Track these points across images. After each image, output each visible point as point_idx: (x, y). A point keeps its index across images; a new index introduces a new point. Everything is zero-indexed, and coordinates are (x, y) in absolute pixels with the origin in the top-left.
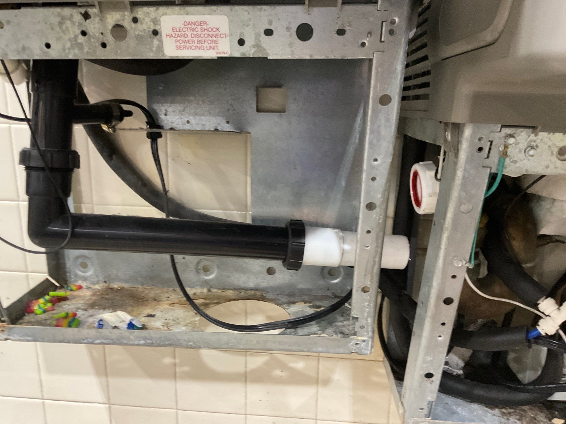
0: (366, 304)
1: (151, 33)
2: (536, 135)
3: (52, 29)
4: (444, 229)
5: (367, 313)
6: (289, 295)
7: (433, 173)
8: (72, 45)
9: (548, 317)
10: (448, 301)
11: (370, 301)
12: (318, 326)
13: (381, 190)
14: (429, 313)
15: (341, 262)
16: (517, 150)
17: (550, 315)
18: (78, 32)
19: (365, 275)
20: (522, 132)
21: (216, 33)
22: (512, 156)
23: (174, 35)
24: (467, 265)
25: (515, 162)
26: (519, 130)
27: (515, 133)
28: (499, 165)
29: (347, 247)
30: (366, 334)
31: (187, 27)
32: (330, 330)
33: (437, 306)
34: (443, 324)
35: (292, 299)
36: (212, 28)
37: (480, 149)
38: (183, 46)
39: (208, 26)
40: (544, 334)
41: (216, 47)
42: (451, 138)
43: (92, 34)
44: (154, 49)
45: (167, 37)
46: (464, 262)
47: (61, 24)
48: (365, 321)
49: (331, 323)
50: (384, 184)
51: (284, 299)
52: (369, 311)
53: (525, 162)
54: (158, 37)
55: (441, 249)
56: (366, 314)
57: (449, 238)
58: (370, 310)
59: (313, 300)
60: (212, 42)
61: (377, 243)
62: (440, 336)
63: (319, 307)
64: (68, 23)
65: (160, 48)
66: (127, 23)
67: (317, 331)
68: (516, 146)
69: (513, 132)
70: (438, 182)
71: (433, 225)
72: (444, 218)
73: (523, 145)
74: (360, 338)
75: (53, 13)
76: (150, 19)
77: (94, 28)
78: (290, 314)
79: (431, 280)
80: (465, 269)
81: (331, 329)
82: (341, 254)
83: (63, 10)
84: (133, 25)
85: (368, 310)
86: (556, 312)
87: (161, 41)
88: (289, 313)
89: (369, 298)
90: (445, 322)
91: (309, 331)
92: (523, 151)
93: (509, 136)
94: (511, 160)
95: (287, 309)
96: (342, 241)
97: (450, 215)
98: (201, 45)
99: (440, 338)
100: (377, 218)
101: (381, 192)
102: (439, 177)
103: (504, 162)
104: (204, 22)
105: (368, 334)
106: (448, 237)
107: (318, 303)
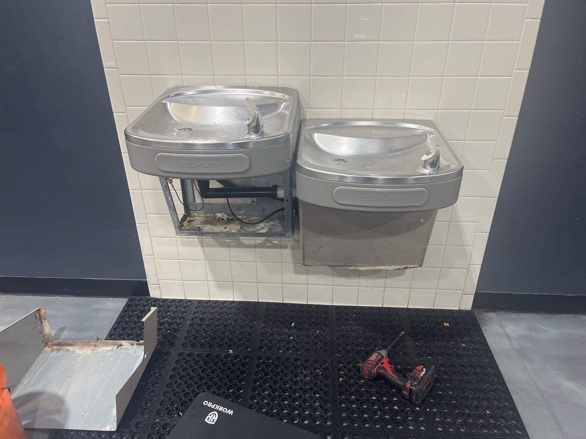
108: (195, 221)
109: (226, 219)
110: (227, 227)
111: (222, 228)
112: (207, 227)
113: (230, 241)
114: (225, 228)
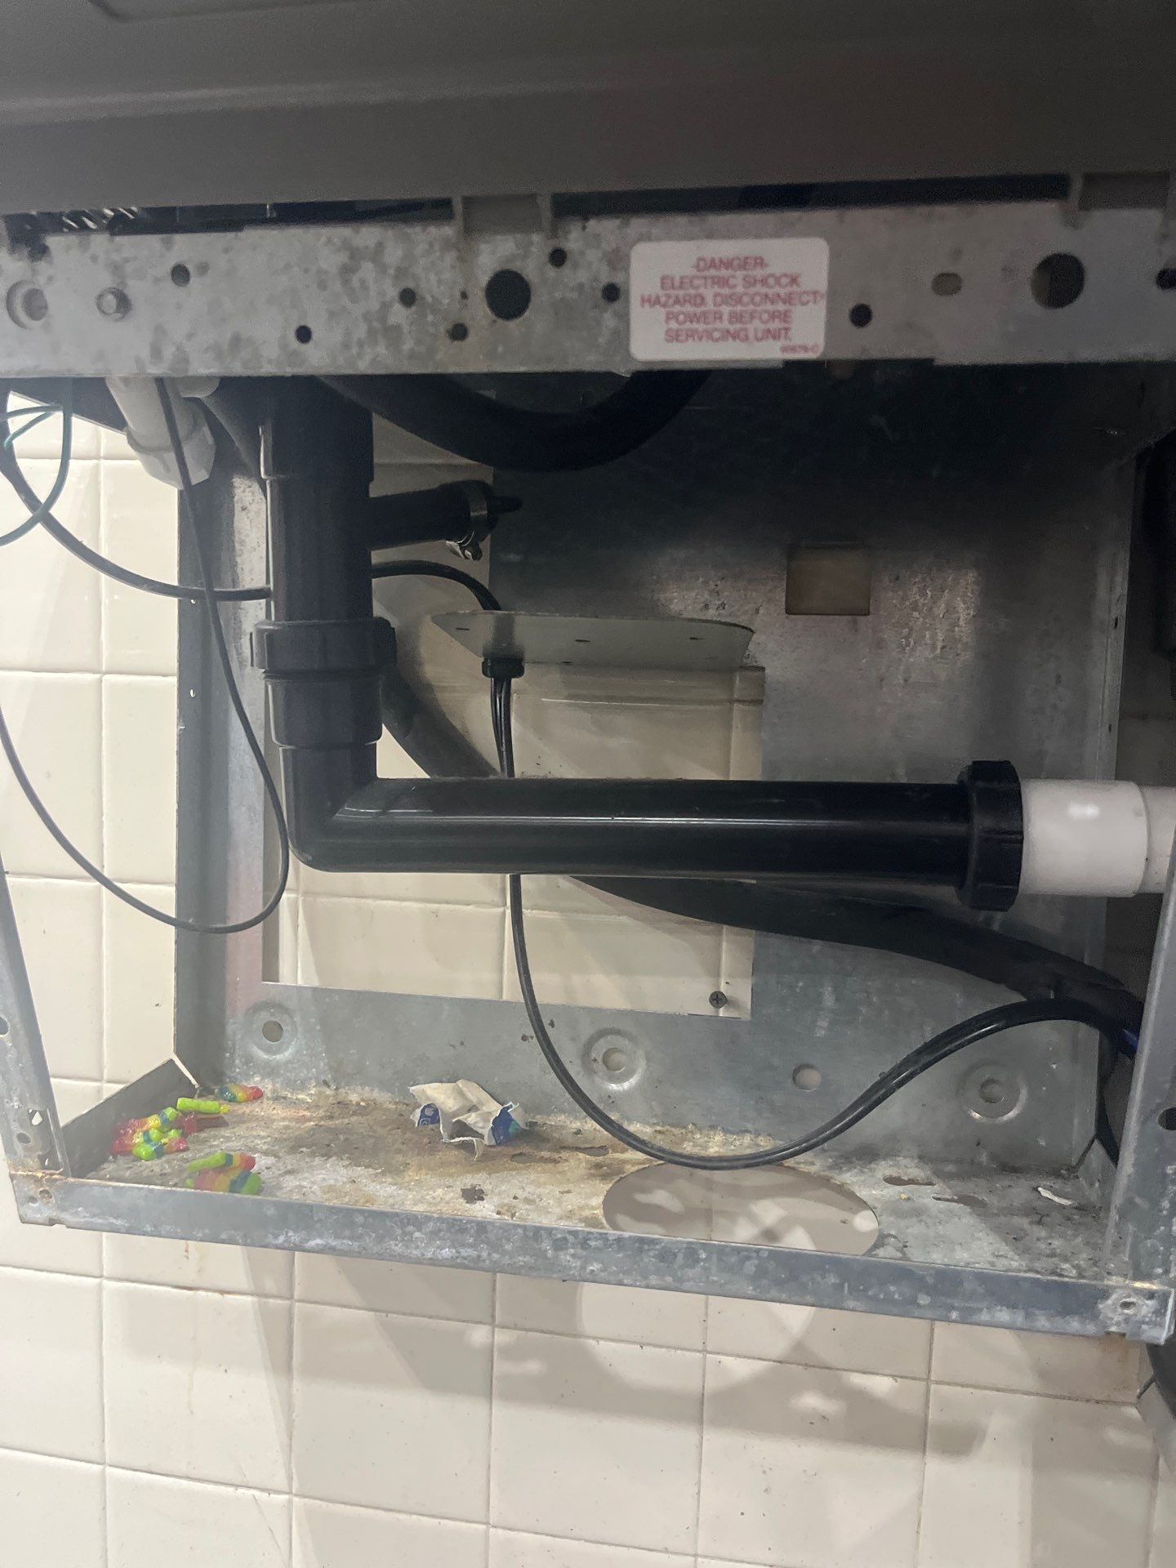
1: (599, 294)
3: (322, 286)
8: (371, 332)
18: (393, 293)
21: (789, 289)
23: (663, 299)
31: (706, 273)
36: (778, 275)
38: (688, 330)
39: (768, 271)
41: (783, 332)
43: (430, 300)
44: (601, 340)
45: (643, 306)
47: (347, 271)
54: (617, 305)
60: (773, 316)
64: (367, 270)
65: (622, 336)
66: (533, 268)
75: (329, 240)
76: (600, 255)
77: (440, 282)
83: (357, 232)
84: (551, 272)
87: (624, 318)
98: (738, 326)
104: (756, 259)
108: (241, 1130)
109: (485, 1129)
110: (487, 1187)
111: (440, 1191)
112: (319, 1176)
113: (502, 1337)
114: (473, 1195)
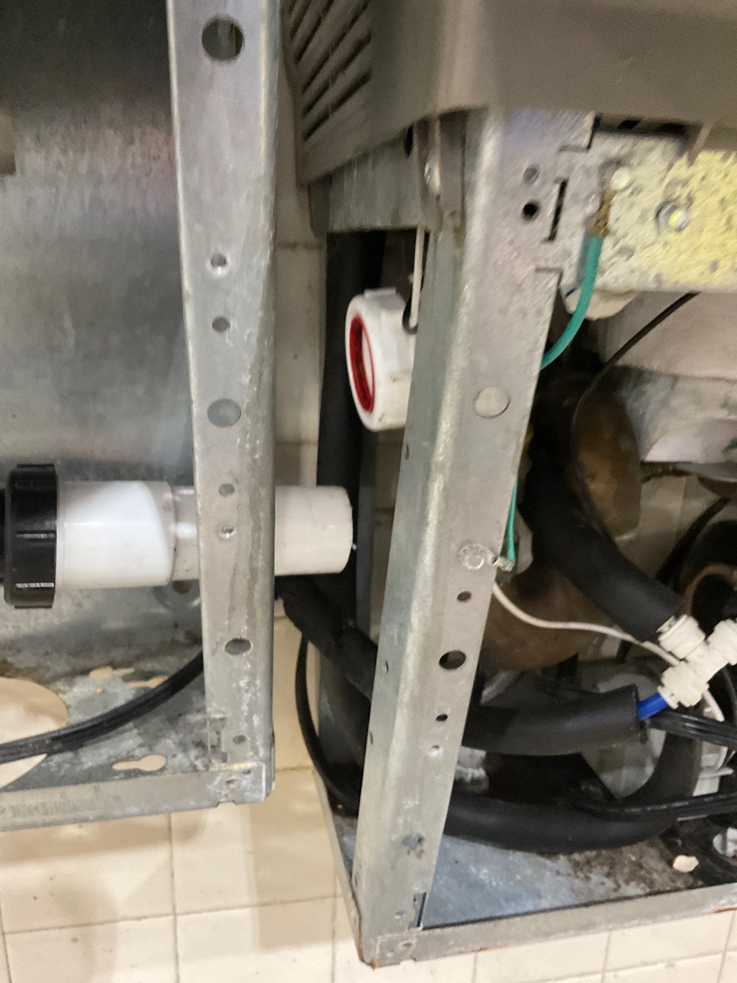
0: (243, 683)
2: (691, 161)
4: (433, 467)
5: (248, 705)
6: (74, 653)
7: (400, 315)
9: (683, 663)
10: (451, 661)
11: (253, 675)
12: (139, 734)
13: (248, 359)
14: (405, 696)
15: (173, 570)
16: (636, 213)
17: (688, 658)
19: (232, 609)
20: (650, 150)
22: (620, 233)
24: (500, 562)
25: (627, 252)
26: (645, 143)
27: (630, 155)
28: (583, 262)
29: (186, 530)
30: (251, 753)
32: (169, 742)
33: (423, 676)
34: (443, 718)
35: (81, 663)
37: (531, 210)
40: (674, 706)
42: (443, 177)
46: (490, 557)
48: (246, 725)
49: (173, 720)
50: (254, 340)
51: (61, 665)
52: (254, 698)
53: (657, 249)
55: (427, 525)
56: (245, 707)
57: (447, 494)
58: (255, 694)
59: (138, 658)
61: (256, 520)
62: (437, 747)
63: (148, 676)
67: (134, 750)
68: (632, 199)
69: (626, 150)
70: (412, 339)
71: (403, 457)
72: (432, 436)
73: (652, 198)
74: (236, 767)
78: (68, 707)
79: (405, 607)
80: (494, 574)
81: (173, 736)
82: (172, 551)
85: (250, 695)
86: (701, 650)
88: (68, 703)
89: (249, 666)
90: (448, 712)
91: (112, 752)
92: (651, 216)
93: (614, 165)
94: (618, 247)
95: (64, 693)
96: (171, 514)
97: (446, 425)
99: (435, 753)
100: (248, 446)
101: (248, 367)
102: (413, 322)
103: (598, 253)
105: (256, 752)
106: (445, 489)
107: (149, 666)
